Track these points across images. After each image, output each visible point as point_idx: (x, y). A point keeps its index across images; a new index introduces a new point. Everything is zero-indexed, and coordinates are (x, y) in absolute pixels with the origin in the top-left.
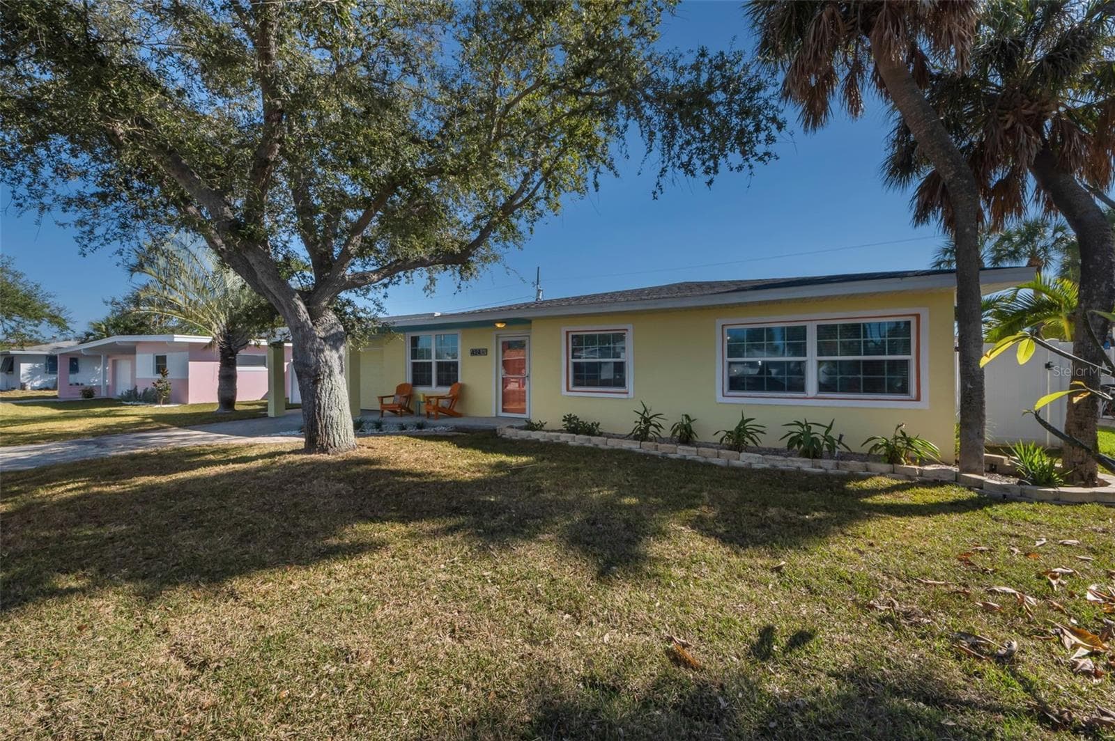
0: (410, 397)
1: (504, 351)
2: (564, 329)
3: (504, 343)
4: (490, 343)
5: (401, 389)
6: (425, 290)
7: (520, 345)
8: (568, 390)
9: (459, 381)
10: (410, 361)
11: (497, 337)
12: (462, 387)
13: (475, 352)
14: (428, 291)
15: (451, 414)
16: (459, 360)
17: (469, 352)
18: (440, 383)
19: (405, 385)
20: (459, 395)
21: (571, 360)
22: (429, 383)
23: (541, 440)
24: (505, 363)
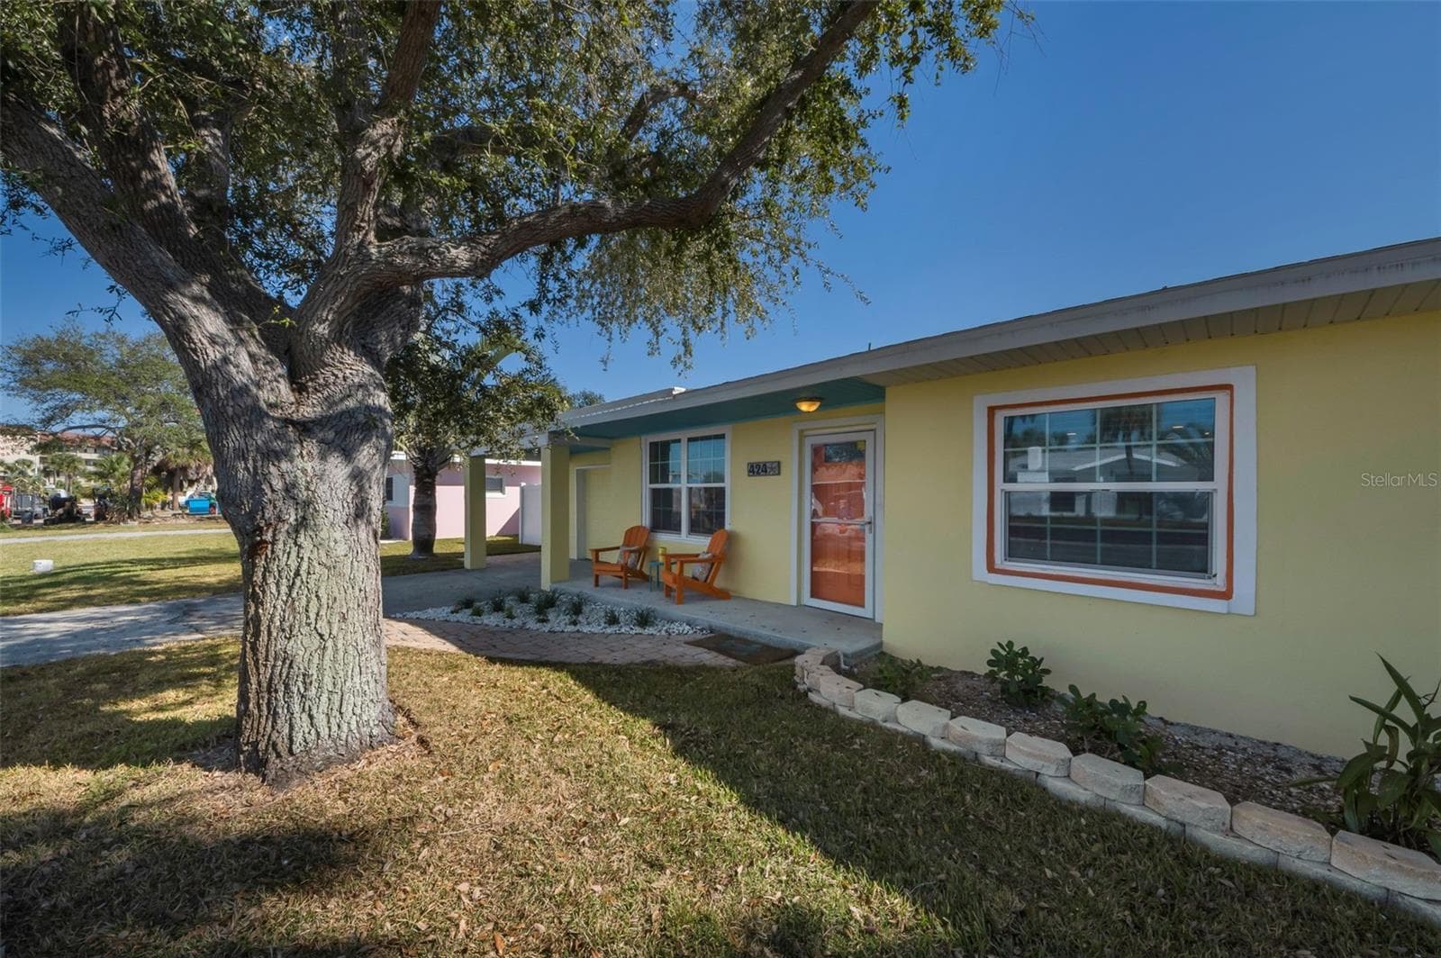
0: (645, 551)
1: (814, 469)
2: (980, 405)
3: (816, 450)
4: (786, 447)
5: (631, 534)
6: (675, 362)
7: (853, 452)
8: (991, 568)
9: (727, 527)
10: (647, 487)
11: (802, 436)
12: (732, 539)
13: (757, 469)
14: (681, 366)
15: (706, 591)
16: (727, 485)
17: (745, 469)
18: (695, 528)
19: (638, 528)
20: (726, 555)
21: (1000, 485)
22: (676, 528)
23: (936, 743)
24: (818, 491)
